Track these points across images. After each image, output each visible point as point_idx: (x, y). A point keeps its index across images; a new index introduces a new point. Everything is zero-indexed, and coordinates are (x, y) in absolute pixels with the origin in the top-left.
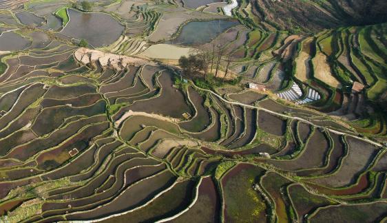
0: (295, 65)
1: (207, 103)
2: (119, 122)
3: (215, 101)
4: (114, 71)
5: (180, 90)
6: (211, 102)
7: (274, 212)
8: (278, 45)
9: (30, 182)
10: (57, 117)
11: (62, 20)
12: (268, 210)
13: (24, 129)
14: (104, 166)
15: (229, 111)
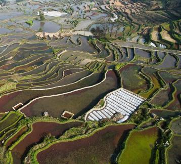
0: (151, 35)
1: (107, 47)
2: (59, 54)
3: (111, 46)
4: (56, 39)
5: (92, 43)
6: (108, 46)
7: (151, 82)
8: (140, 30)
9: (10, 77)
10: (26, 55)
11: (30, 24)
12: (148, 82)
13: (8, 59)
14: (51, 70)
15: (119, 49)
